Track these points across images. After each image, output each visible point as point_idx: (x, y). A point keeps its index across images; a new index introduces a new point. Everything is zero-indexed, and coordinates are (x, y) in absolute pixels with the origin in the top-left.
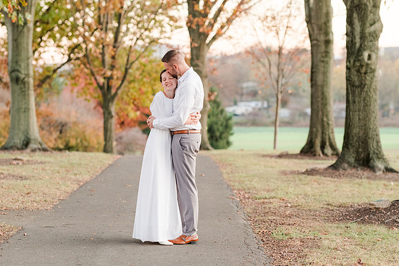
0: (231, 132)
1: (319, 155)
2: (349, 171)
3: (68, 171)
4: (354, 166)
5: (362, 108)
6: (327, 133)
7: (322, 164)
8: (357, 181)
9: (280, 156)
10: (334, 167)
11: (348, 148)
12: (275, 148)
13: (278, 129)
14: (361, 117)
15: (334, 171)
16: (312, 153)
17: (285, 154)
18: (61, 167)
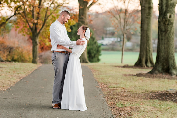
0: (100, 54)
1: (144, 67)
2: (159, 75)
3: (14, 72)
4: (161, 73)
5: (166, 43)
6: (149, 55)
7: (146, 71)
8: (163, 80)
9: (124, 67)
10: (151, 73)
11: (158, 63)
12: (122, 62)
13: (124, 53)
14: (165, 47)
15: (151, 74)
16: (140, 65)
17: (127, 65)
18: (11, 70)
